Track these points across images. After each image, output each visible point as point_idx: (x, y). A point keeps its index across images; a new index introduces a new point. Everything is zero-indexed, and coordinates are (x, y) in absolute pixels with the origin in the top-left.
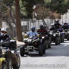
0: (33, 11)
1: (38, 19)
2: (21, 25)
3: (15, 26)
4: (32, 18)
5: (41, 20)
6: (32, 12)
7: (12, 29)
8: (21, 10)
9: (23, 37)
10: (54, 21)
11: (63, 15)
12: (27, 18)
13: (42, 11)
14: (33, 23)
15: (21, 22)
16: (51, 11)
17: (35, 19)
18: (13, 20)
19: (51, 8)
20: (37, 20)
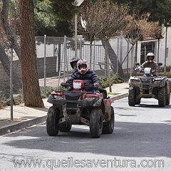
0: (76, 11)
1: (90, 37)
2: (36, 55)
3: (16, 58)
4: (70, 34)
5: (100, 43)
6: (71, 17)
7: (7, 69)
8: (38, 9)
9: (42, 95)
10: (139, 46)
11: (169, 28)
12: (56, 35)
13: (102, 12)
14: (74, 49)
15: (37, 46)
16: (130, 13)
17: (80, 38)
18: (12, 40)
19: (132, 5)
20: (86, 40)
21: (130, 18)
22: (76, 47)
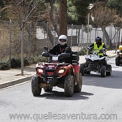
0: (89, 12)
1: (95, 26)
2: (67, 35)
4: (85, 24)
5: (101, 29)
6: (86, 15)
8: (69, 10)
12: (78, 24)
13: (102, 13)
14: (87, 32)
15: (68, 30)
16: (117, 14)
17: (90, 26)
18: (55, 26)
19: (118, 10)
20: (93, 27)
21: (117, 16)
22: (88, 31)
